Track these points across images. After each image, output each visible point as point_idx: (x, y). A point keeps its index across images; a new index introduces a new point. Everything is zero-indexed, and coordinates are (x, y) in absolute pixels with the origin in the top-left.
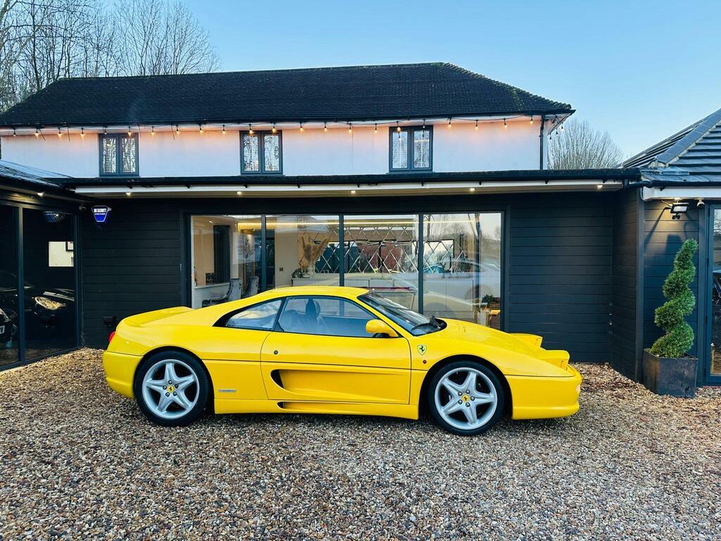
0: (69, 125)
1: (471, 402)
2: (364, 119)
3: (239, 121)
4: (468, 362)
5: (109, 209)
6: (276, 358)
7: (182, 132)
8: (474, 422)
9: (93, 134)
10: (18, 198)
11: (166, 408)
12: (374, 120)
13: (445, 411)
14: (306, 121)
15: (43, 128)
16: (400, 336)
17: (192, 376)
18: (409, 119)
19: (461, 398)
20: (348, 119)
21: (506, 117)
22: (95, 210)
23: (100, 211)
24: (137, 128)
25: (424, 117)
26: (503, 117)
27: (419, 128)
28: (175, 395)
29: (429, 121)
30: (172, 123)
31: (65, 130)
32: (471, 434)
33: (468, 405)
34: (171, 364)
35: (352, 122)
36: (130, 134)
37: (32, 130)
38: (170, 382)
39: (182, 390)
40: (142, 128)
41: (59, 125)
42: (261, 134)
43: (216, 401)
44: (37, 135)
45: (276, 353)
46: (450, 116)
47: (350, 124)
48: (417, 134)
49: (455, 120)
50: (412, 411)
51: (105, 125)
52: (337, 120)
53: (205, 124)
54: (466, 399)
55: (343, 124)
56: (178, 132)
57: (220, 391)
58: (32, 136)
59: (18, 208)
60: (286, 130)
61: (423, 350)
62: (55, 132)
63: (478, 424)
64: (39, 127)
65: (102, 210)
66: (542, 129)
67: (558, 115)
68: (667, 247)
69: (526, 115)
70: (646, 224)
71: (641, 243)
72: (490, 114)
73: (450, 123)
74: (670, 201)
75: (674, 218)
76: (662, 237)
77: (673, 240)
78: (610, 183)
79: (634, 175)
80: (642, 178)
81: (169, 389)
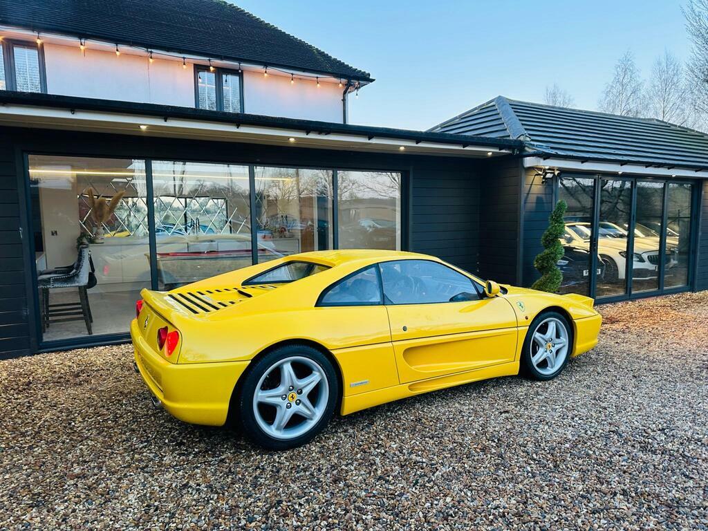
1: (552, 349)
2: (168, 49)
12: (181, 54)
13: (536, 362)
19: (546, 347)
21: (319, 76)
25: (241, 60)
26: (316, 75)
27: (227, 71)
29: (244, 66)
34: (289, 364)
35: (153, 50)
38: (292, 388)
42: (8, 43)
43: (346, 399)
45: (405, 329)
46: (266, 65)
47: (150, 52)
49: (271, 70)
52: (132, 44)
54: (550, 347)
57: (352, 386)
61: (522, 307)
66: (345, 93)
67: (361, 82)
68: (536, 206)
69: (334, 77)
70: (525, 187)
71: (522, 203)
72: (304, 70)
73: (266, 72)
74: (540, 169)
75: (543, 182)
76: (532, 198)
77: (539, 200)
78: (503, 151)
79: (520, 146)
80: (526, 149)
81: (291, 399)
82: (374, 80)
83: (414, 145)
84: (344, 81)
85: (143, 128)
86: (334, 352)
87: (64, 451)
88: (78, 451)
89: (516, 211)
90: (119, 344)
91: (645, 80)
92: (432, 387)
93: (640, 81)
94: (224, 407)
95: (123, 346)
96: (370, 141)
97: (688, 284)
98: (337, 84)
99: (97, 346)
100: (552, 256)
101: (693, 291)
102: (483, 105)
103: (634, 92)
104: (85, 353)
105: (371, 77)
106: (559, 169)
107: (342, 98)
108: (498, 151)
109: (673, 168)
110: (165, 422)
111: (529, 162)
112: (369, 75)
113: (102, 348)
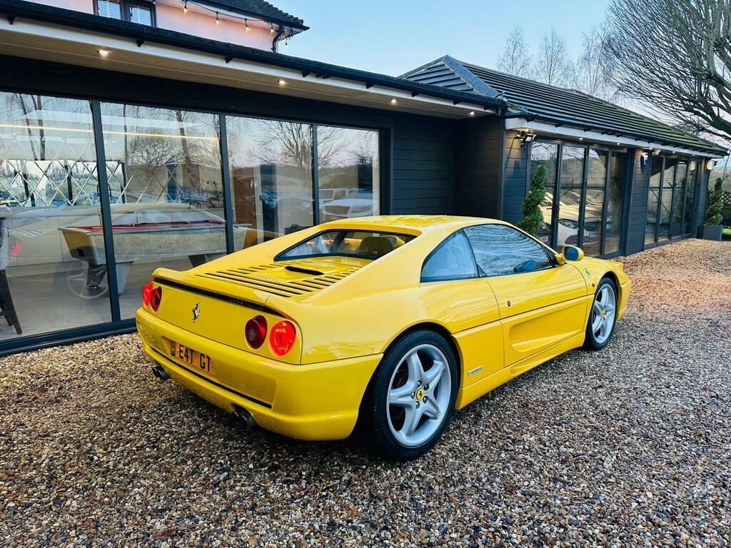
1: (605, 317)
13: (594, 331)
21: (248, 18)
26: (245, 17)
28: (425, 402)
38: (419, 384)
45: (509, 303)
49: (191, 5)
54: (604, 315)
66: (275, 40)
67: (294, 29)
68: (514, 171)
69: (265, 20)
70: (506, 150)
71: (503, 167)
72: (231, 9)
73: (185, 7)
74: (518, 132)
75: (521, 147)
76: (511, 163)
77: (517, 166)
78: (487, 111)
79: (504, 106)
80: (509, 109)
81: (419, 396)
82: (308, 28)
83: (410, 97)
84: (275, 25)
85: (104, 53)
86: (456, 336)
87: (114, 499)
88: (138, 497)
89: (497, 176)
90: (72, 343)
91: (533, 55)
92: (528, 367)
93: (529, 56)
94: (353, 414)
95: (76, 346)
96: (368, 90)
97: (620, 249)
98: (267, 30)
99: (42, 348)
100: (535, 222)
101: (625, 255)
102: (430, 64)
103: (523, 67)
104: (28, 358)
105: (304, 24)
106: (535, 132)
107: (272, 47)
108: (482, 110)
109: (621, 136)
110: (225, 440)
111: (511, 124)
112: (302, 21)
113: (49, 350)
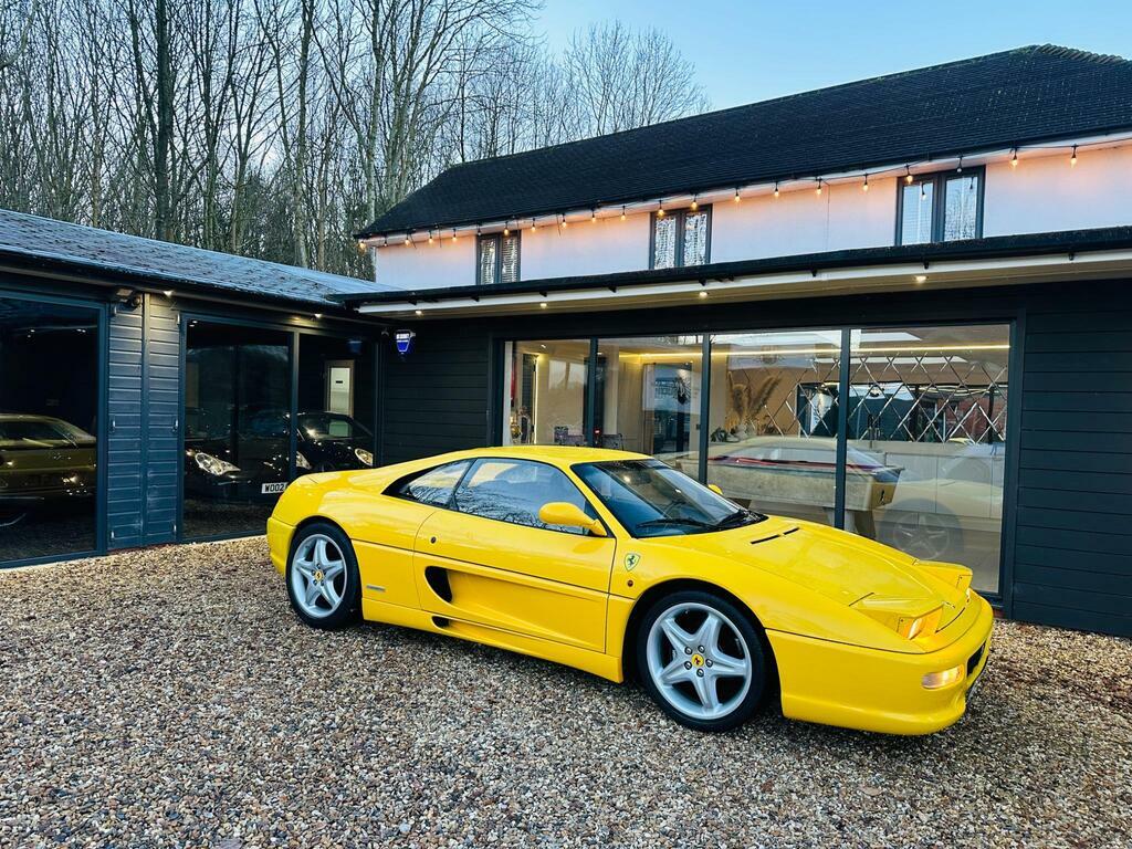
0: (440, 228)
1: (705, 668)
2: (844, 169)
3: (645, 198)
4: (704, 595)
5: (412, 335)
6: (432, 548)
7: (571, 223)
8: (710, 707)
9: (469, 236)
10: (298, 321)
11: (315, 600)
12: (863, 169)
13: (663, 677)
14: (745, 184)
15: (414, 232)
16: (611, 534)
17: (340, 562)
18: (931, 159)
19: (691, 659)
20: (816, 171)
22: (398, 337)
23: (402, 337)
24: (515, 222)
25: (961, 152)
27: (952, 174)
28: (322, 585)
29: (972, 159)
30: (558, 211)
31: (437, 233)
32: (704, 727)
33: (700, 674)
34: (322, 542)
36: (506, 232)
37: (402, 237)
38: (319, 566)
39: (330, 578)
40: (521, 222)
41: (430, 228)
42: (681, 214)
43: (364, 600)
44: (407, 242)
45: (433, 540)
46: (1015, 145)
47: (820, 180)
48: (952, 185)
49: (1028, 151)
50: (609, 666)
51: (479, 223)
52: (796, 176)
53: (599, 207)
54: (698, 662)
55: (808, 182)
56: (564, 224)
57: (368, 587)
58: (399, 245)
59: (292, 333)
60: (717, 202)
61: (632, 563)
62: (425, 238)
63: (718, 711)
64: (410, 232)
65: (405, 336)
73: (1015, 158)
81: (317, 577)
86: (353, 543)
